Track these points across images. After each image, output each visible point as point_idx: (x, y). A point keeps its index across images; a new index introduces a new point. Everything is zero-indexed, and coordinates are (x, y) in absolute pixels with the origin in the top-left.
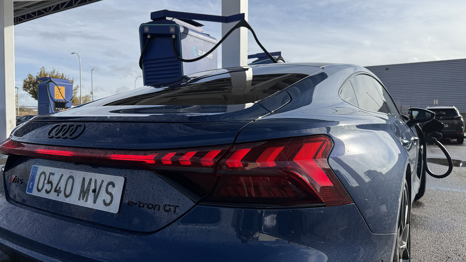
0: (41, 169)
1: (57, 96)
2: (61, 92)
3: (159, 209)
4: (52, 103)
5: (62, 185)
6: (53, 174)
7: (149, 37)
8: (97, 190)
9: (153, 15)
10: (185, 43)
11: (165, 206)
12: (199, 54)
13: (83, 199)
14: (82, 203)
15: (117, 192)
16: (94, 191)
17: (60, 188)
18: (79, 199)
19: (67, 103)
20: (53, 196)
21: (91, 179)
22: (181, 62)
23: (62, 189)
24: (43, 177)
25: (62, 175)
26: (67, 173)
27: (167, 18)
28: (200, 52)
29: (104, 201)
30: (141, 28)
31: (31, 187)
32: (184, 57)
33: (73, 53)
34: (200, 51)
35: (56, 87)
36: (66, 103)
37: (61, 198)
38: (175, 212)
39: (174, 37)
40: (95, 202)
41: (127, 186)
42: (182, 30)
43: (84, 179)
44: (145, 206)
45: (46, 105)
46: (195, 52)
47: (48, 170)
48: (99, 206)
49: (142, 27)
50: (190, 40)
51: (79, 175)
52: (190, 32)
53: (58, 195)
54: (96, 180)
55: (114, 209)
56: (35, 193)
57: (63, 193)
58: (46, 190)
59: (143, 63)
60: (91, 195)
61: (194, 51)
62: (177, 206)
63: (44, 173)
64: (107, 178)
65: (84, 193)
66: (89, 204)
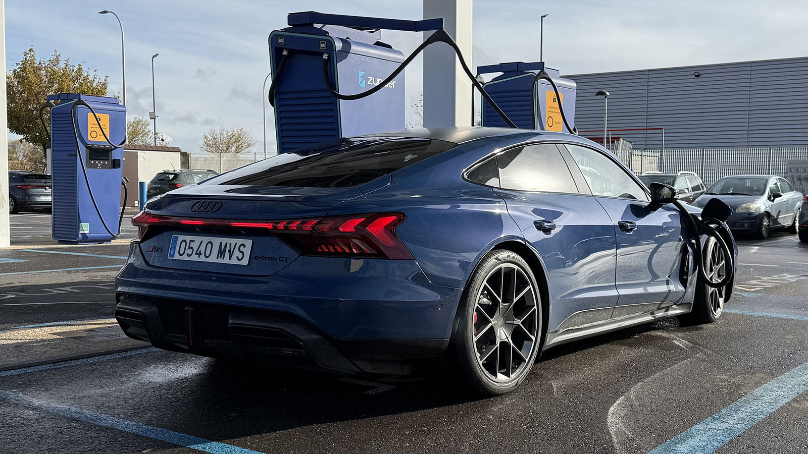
0: (181, 238)
1: (94, 134)
2: (102, 127)
3: (276, 260)
4: (82, 149)
5: (202, 249)
6: (194, 241)
7: (285, 53)
8: (232, 251)
9: (292, 18)
10: (342, 68)
11: (280, 258)
12: (369, 83)
13: (220, 258)
14: (220, 261)
15: (247, 251)
16: (229, 251)
17: (200, 251)
18: (217, 258)
19: (114, 149)
20: (194, 258)
21: (227, 243)
22: (338, 99)
23: (203, 252)
24: (184, 243)
25: (202, 241)
26: (206, 239)
27: (315, 25)
28: (370, 80)
29: (237, 257)
30: (272, 39)
31: (172, 253)
32: (342, 92)
33: (105, 12)
34: (371, 78)
35: (90, 115)
36: (112, 150)
37: (202, 259)
38: (286, 261)
39: (325, 57)
40: (230, 259)
41: (254, 246)
42: (339, 45)
43: (221, 243)
44: (267, 259)
45: (70, 155)
46: (362, 81)
47: (188, 238)
48: (234, 261)
49: (274, 38)
50: (354, 62)
51: (217, 241)
52: (354, 48)
53: (199, 257)
54: (230, 243)
55: (245, 262)
56: (177, 257)
57: (203, 254)
58: (188, 254)
59: (275, 96)
60: (227, 254)
61: (360, 79)
62: (287, 258)
63: (184, 241)
64: (239, 241)
65: (221, 253)
66: (226, 260)
